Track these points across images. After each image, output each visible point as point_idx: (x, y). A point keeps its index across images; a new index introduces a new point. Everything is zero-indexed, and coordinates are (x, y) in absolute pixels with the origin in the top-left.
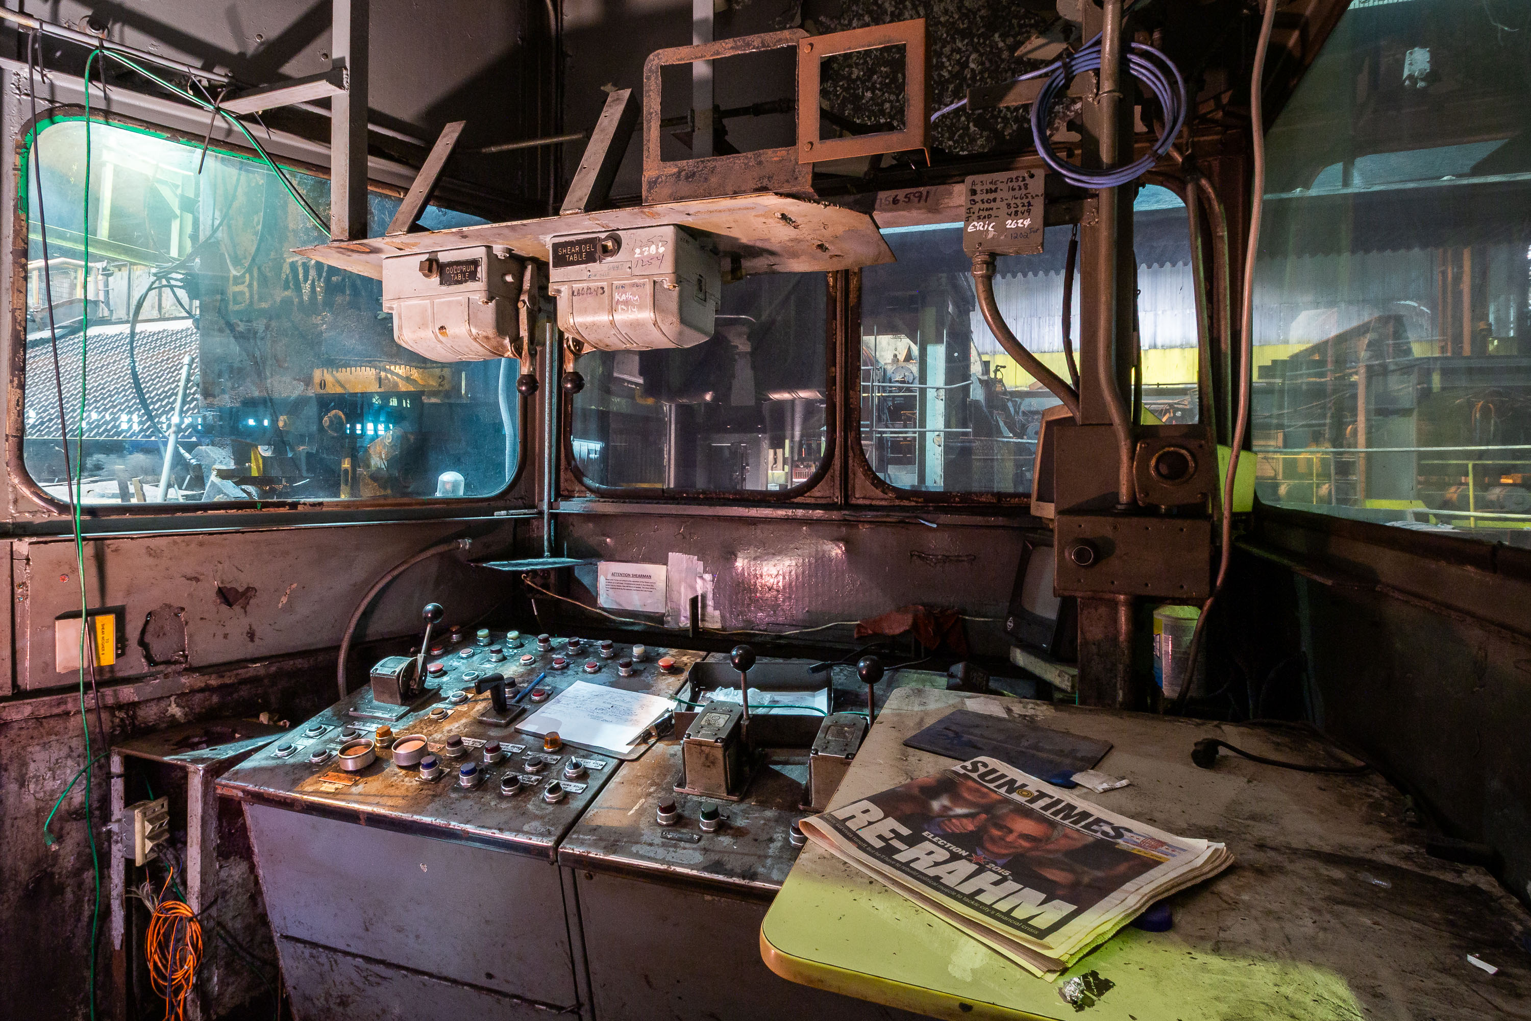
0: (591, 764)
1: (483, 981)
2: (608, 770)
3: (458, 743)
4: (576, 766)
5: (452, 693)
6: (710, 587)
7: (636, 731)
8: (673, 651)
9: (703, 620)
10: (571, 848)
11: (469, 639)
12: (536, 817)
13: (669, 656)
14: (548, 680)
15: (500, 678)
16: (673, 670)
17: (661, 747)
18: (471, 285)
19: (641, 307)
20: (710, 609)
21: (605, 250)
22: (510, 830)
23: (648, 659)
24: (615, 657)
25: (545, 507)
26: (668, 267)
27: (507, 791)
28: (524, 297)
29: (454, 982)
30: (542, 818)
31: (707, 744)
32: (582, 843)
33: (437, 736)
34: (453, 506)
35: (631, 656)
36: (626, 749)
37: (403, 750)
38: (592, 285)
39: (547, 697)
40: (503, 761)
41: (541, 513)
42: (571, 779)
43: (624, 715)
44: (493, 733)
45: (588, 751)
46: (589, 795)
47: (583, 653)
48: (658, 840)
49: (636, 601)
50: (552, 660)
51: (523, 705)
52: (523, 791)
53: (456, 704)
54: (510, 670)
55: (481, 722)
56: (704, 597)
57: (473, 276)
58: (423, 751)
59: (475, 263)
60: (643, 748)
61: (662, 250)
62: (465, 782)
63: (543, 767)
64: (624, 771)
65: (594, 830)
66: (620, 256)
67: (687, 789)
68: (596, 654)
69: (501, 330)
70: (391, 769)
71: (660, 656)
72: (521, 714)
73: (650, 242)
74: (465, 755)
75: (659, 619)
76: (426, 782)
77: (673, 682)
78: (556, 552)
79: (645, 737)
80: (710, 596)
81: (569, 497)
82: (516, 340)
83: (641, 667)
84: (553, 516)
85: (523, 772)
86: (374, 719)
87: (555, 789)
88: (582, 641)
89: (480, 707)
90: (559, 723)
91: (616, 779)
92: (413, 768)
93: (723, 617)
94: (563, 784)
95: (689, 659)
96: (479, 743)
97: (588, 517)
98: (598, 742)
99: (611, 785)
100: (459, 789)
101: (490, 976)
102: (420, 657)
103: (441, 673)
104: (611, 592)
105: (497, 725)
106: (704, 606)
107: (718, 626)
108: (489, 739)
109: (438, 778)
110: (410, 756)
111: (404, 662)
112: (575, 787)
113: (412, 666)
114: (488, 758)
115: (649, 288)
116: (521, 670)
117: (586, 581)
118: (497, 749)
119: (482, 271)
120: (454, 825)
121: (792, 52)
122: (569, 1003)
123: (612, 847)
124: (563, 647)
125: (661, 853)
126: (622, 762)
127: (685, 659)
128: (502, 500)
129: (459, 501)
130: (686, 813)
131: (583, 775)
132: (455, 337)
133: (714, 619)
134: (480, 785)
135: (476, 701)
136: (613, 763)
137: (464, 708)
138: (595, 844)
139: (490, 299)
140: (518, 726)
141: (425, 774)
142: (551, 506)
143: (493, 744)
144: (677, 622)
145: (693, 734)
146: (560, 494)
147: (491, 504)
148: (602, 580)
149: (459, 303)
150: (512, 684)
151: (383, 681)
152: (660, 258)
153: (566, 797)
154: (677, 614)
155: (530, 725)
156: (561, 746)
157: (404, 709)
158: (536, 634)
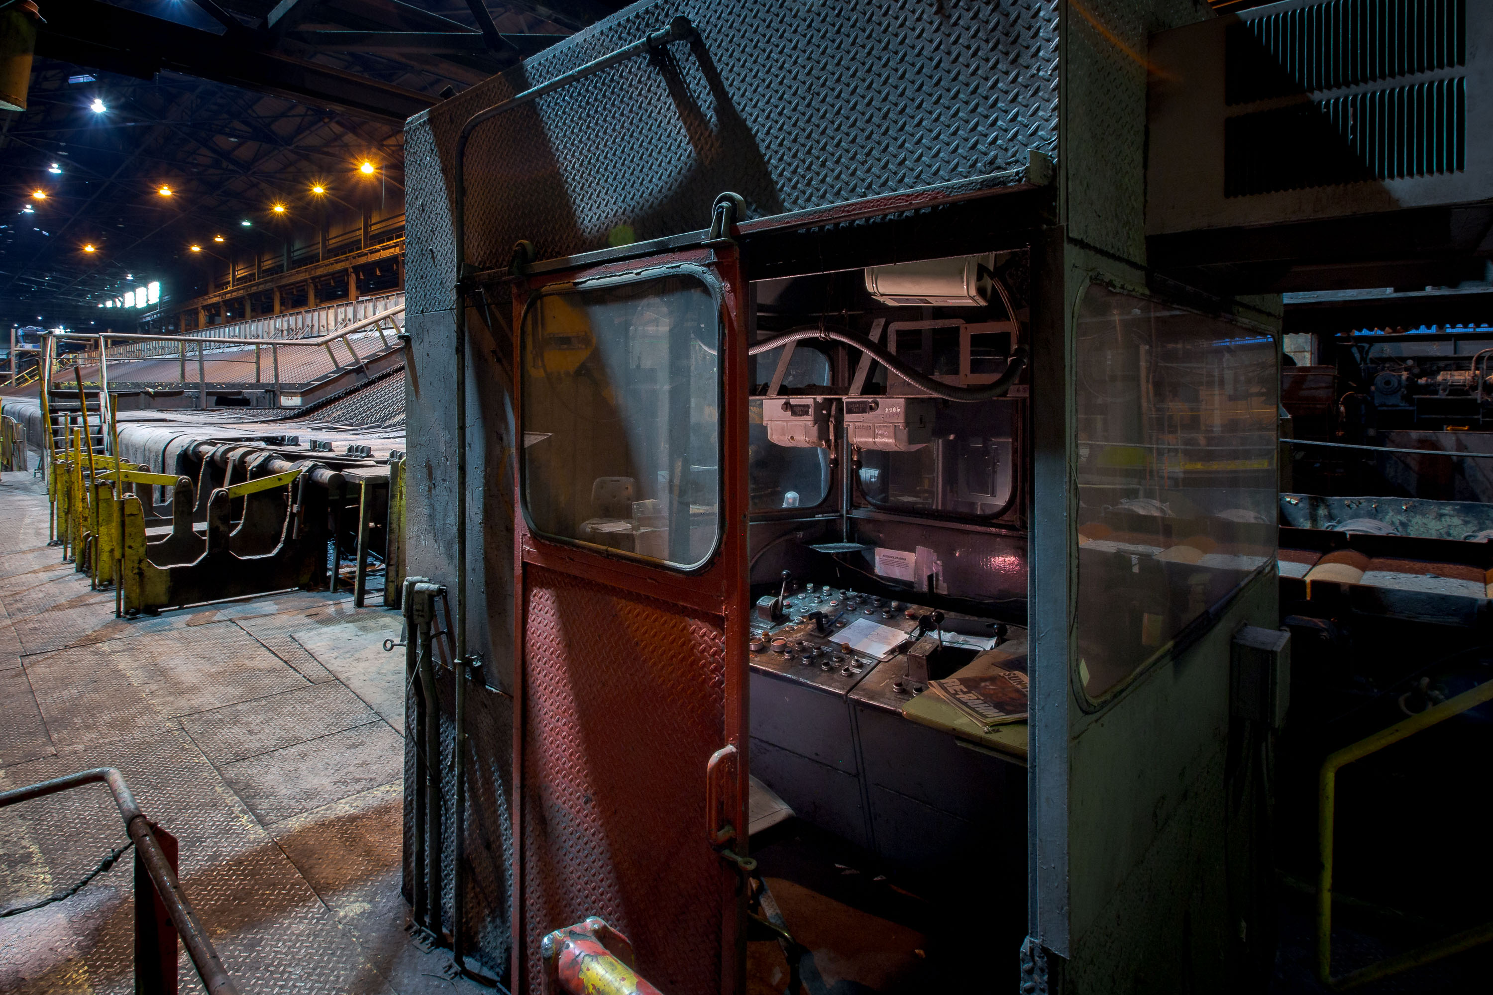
0: (864, 661)
1: (814, 757)
2: (872, 665)
3: (800, 643)
4: (857, 661)
5: (797, 619)
6: (940, 568)
7: (888, 648)
8: (915, 606)
9: (937, 588)
10: (853, 696)
11: (802, 589)
12: (838, 681)
13: (913, 608)
14: (845, 616)
15: (820, 613)
16: (913, 617)
17: (900, 657)
18: (806, 417)
19: (888, 437)
20: (941, 582)
21: (871, 409)
22: (826, 685)
23: (900, 610)
24: (882, 606)
25: (844, 513)
26: (901, 420)
27: (824, 667)
28: (832, 419)
29: (801, 755)
30: (840, 682)
31: (919, 657)
32: (858, 694)
33: (791, 639)
34: (793, 512)
35: (890, 606)
36: (883, 656)
37: (775, 644)
38: (865, 424)
39: (844, 625)
40: (822, 654)
41: (842, 516)
42: (854, 667)
43: (884, 640)
44: (817, 640)
45: (864, 655)
46: (863, 675)
47: (864, 602)
48: (893, 698)
49: (897, 573)
50: (847, 605)
51: (832, 628)
52: (832, 670)
53: (798, 624)
54: (825, 609)
55: (811, 635)
56: (937, 575)
57: (807, 413)
58: (785, 645)
59: (808, 406)
60: (891, 657)
61: (899, 410)
62: (805, 661)
63: (841, 660)
64: (880, 666)
65: (864, 690)
66: (878, 411)
67: (909, 678)
68: (872, 604)
69: (820, 438)
70: (771, 652)
71: (907, 608)
72: (831, 633)
73: (893, 406)
74: (804, 649)
75: (910, 584)
76: (787, 659)
77: (913, 624)
78: (850, 540)
79: (892, 651)
80: (941, 574)
81: (858, 507)
82: (828, 441)
83: (896, 614)
84: (848, 518)
85: (832, 660)
86: (760, 628)
87: (847, 670)
88: (864, 595)
89: (810, 627)
90: (850, 640)
91: (876, 669)
92: (781, 653)
93: (948, 588)
94: (850, 668)
95: (924, 611)
96: (811, 645)
97: (869, 521)
98: (869, 651)
99: (873, 672)
100: (803, 665)
101: (817, 754)
102: (780, 598)
103: (789, 606)
104: (883, 566)
105: (818, 637)
106: (937, 580)
107: (945, 593)
108: (815, 643)
109: (793, 658)
110: (779, 647)
111: (773, 600)
112: (856, 671)
113: (777, 601)
114: (815, 652)
115: (892, 429)
116: (831, 609)
117: (868, 558)
118: (819, 648)
119: (811, 411)
120: (801, 679)
121: (958, 329)
122: (854, 772)
123: (872, 698)
124: (854, 598)
125: (893, 703)
126: (880, 662)
127: (921, 612)
128: (819, 509)
129: (796, 509)
130: (908, 689)
131: (860, 666)
132: (799, 441)
133: (943, 589)
134: (812, 664)
135: (808, 624)
136: (876, 662)
137: (802, 626)
138: (864, 696)
139: (815, 424)
140: (830, 639)
141: (787, 656)
142: (848, 512)
143: (818, 646)
144: (922, 588)
145: (911, 651)
146: (853, 505)
147: (813, 511)
148: (877, 558)
149: (800, 426)
150: (826, 616)
151: (762, 609)
152: (897, 414)
153: (851, 675)
154: (921, 584)
155: (835, 639)
156: (851, 652)
157: (773, 624)
158: (840, 589)
